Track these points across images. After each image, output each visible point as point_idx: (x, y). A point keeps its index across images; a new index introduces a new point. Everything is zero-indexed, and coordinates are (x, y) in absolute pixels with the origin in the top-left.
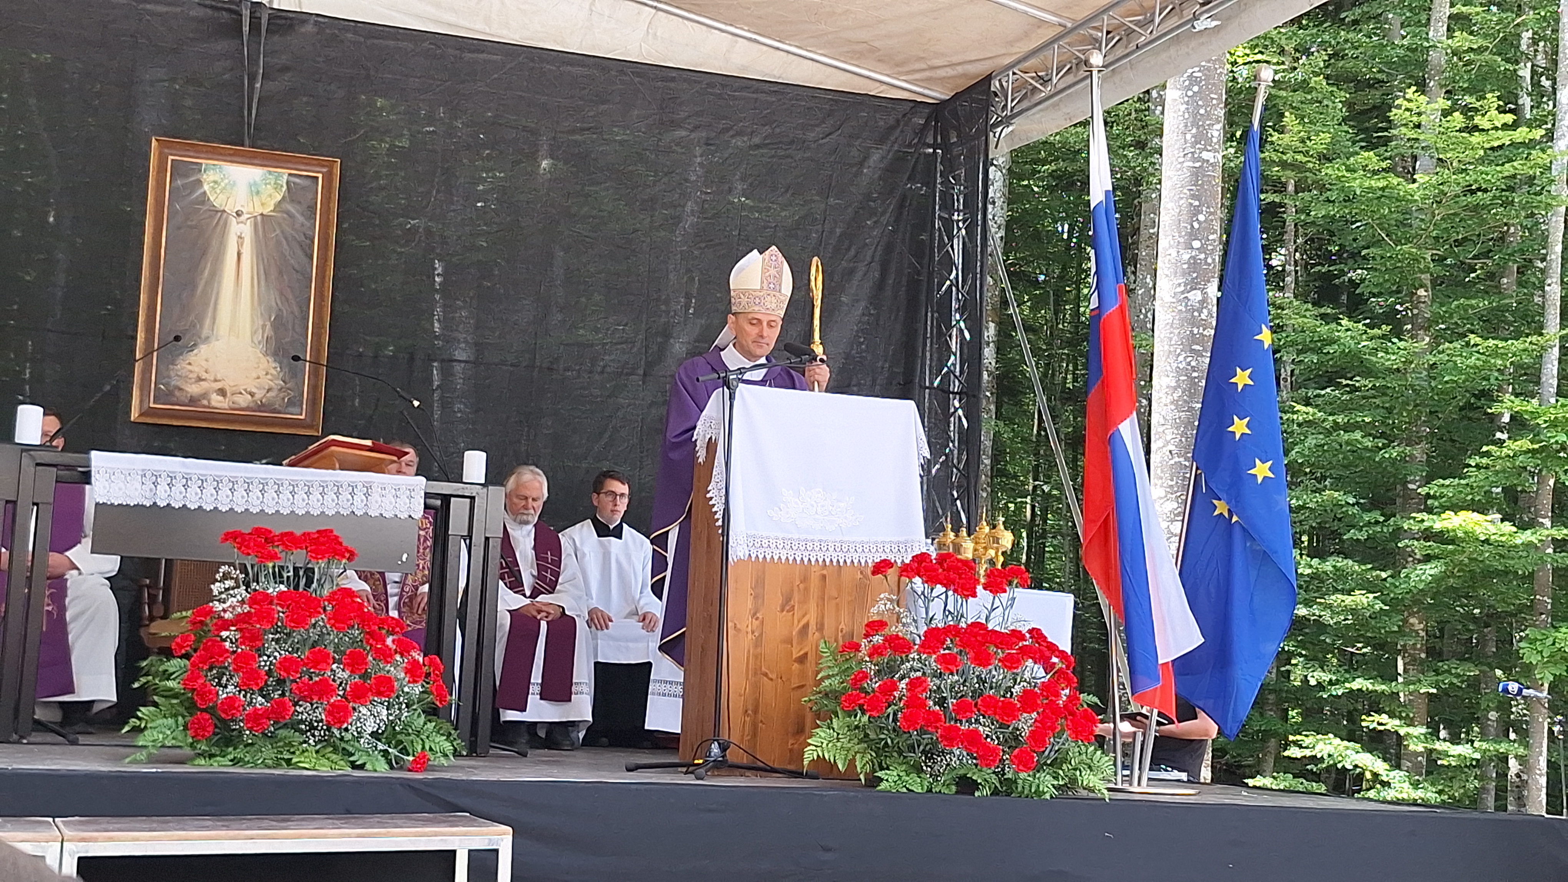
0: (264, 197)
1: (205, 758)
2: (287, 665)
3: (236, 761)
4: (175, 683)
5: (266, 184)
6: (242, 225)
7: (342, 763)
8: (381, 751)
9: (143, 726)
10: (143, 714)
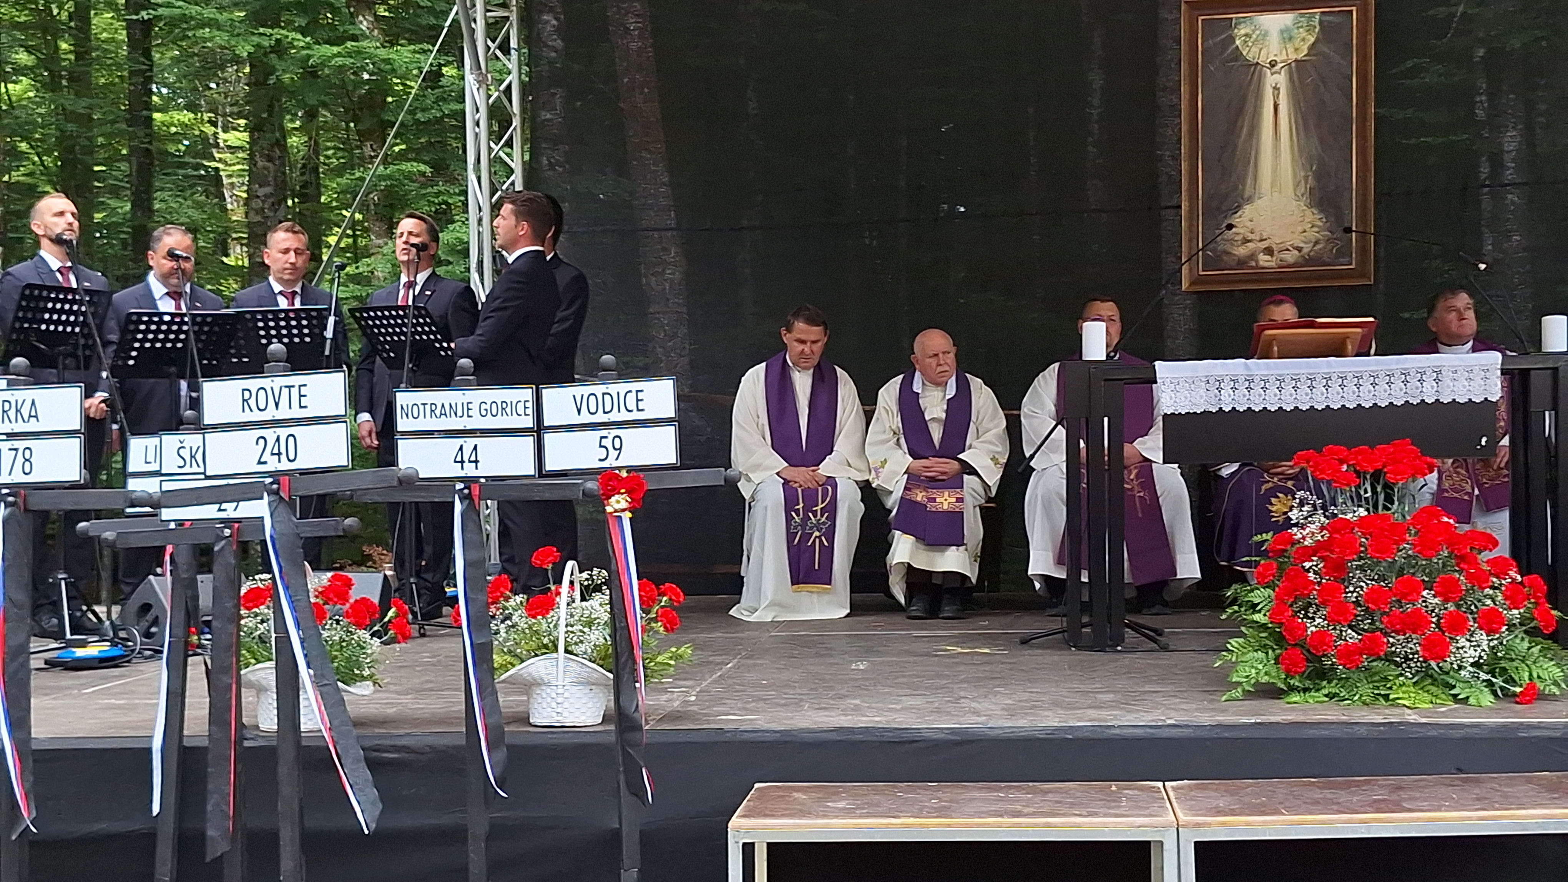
0: (1297, 42)
1: (1299, 692)
2: (1374, 596)
3: (1331, 695)
4: (1261, 615)
5: (1298, 28)
6: (1275, 75)
7: (1443, 696)
8: (1484, 681)
9: (1234, 659)
10: (1233, 646)
